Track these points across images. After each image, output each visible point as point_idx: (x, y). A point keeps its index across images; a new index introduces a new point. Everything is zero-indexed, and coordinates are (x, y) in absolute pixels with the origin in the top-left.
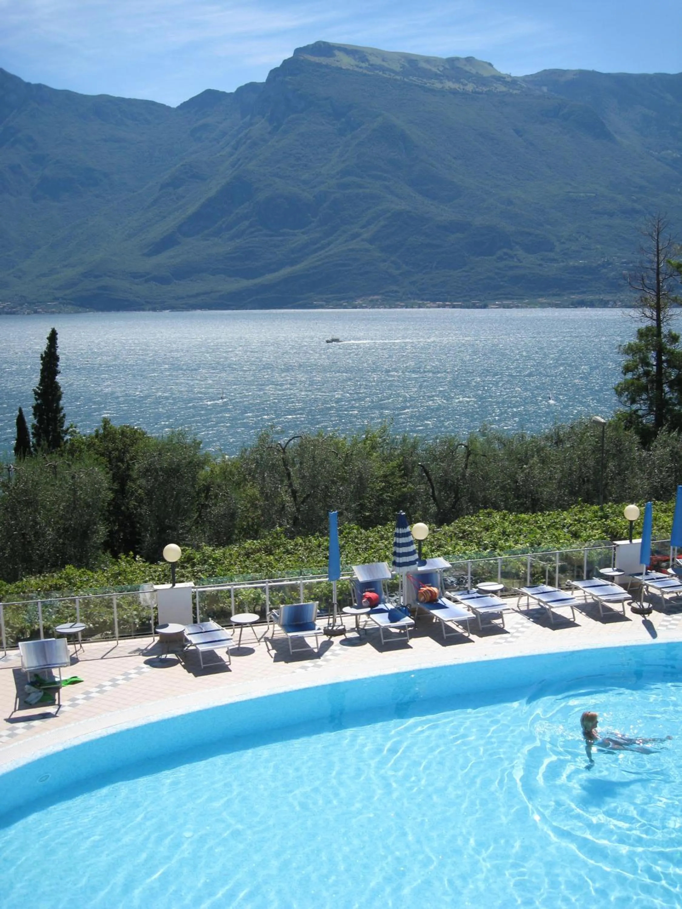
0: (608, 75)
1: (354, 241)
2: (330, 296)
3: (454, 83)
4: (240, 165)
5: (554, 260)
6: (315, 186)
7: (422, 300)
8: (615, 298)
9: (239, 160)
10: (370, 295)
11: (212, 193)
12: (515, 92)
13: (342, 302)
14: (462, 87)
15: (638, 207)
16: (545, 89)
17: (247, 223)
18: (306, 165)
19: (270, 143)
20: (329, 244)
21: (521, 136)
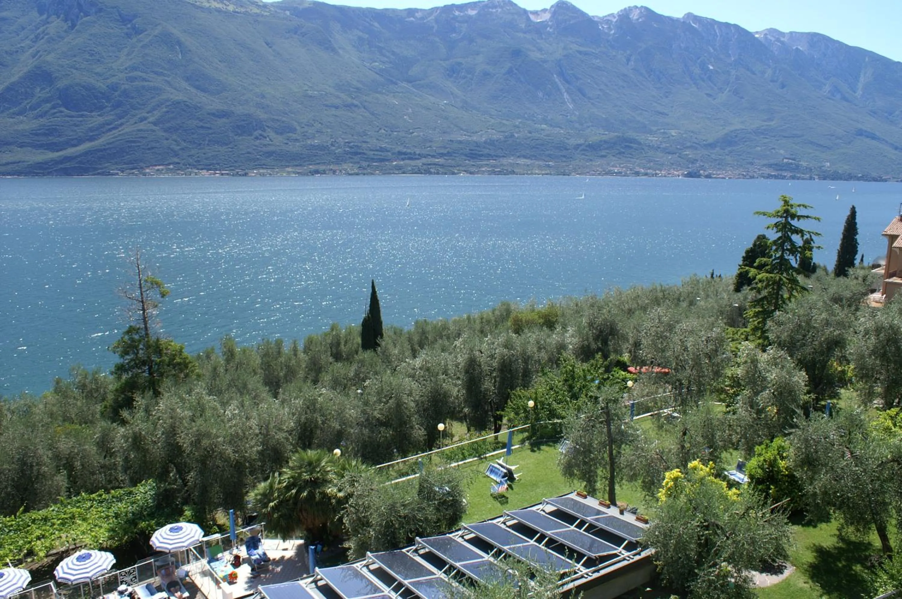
0: (334, 7)
1: (142, 123)
2: (124, 166)
3: (218, 3)
4: (41, 56)
5: (296, 140)
6: (107, 78)
7: (198, 169)
8: (340, 168)
9: (39, 52)
10: (156, 165)
11: (14, 79)
12: (265, 14)
13: (134, 171)
14: (225, 7)
15: (355, 102)
16: (288, 13)
17: (49, 105)
18: (99, 61)
19: (65, 40)
20: (122, 124)
21: (270, 47)
